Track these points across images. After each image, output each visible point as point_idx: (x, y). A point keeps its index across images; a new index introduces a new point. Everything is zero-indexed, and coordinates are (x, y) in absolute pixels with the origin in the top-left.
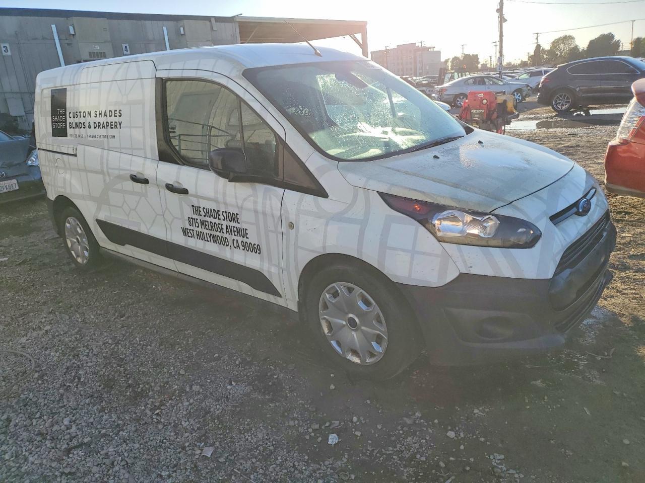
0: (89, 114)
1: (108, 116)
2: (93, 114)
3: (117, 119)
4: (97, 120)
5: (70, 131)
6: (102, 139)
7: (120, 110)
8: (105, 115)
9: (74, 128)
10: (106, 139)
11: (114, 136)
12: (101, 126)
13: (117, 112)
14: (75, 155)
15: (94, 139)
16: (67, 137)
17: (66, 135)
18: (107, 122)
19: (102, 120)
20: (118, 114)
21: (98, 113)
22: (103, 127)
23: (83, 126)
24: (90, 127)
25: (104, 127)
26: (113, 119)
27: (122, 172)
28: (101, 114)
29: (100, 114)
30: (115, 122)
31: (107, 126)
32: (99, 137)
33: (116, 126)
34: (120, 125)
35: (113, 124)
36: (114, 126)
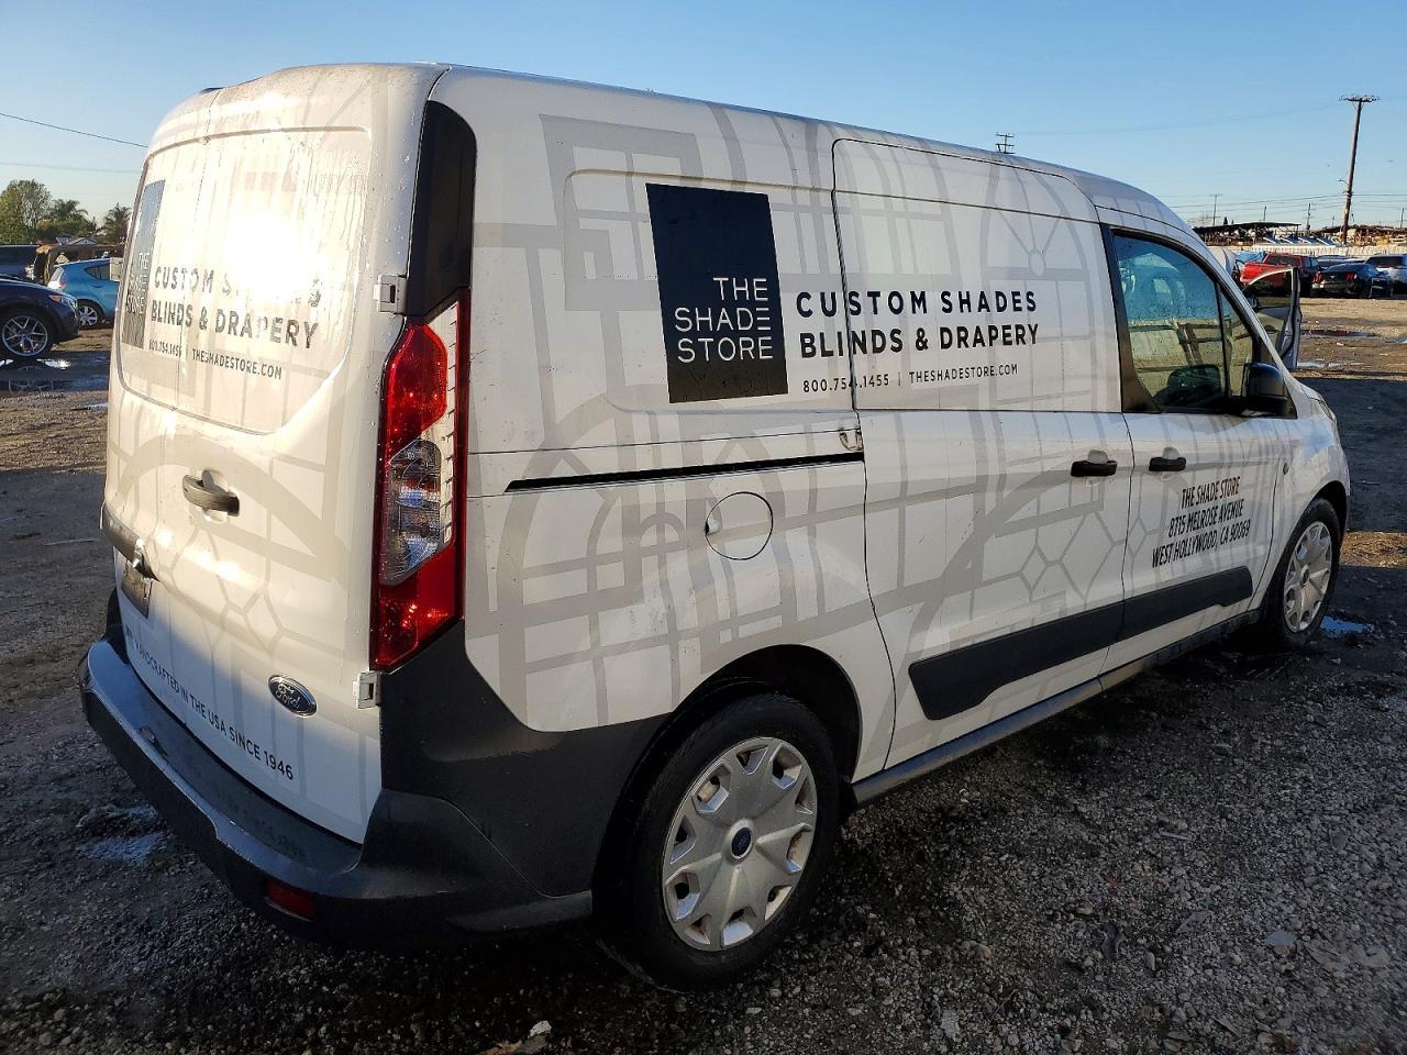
0: (919, 300)
1: (993, 307)
2: (934, 300)
3: (1023, 318)
4: (954, 320)
5: (797, 367)
6: (973, 380)
7: (1030, 294)
8: (983, 306)
9: (825, 354)
10: (985, 379)
11: (1014, 368)
12: (970, 340)
13: (1023, 297)
14: (858, 456)
15: (938, 384)
16: (784, 390)
17: (781, 387)
18: (991, 328)
19: (974, 320)
20: (1024, 304)
21: (954, 299)
22: (976, 341)
23: (890, 343)
24: (922, 344)
25: (981, 341)
26: (1009, 317)
27: (1049, 466)
28: (967, 302)
29: (962, 302)
30: (1018, 327)
31: (992, 338)
32: (960, 373)
33: (1019, 337)
34: (1033, 333)
35: (1013, 331)
36: (1014, 337)
